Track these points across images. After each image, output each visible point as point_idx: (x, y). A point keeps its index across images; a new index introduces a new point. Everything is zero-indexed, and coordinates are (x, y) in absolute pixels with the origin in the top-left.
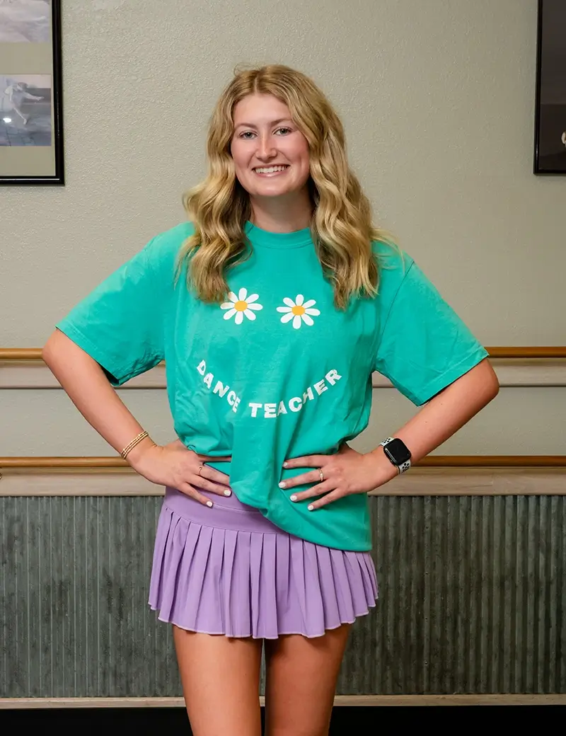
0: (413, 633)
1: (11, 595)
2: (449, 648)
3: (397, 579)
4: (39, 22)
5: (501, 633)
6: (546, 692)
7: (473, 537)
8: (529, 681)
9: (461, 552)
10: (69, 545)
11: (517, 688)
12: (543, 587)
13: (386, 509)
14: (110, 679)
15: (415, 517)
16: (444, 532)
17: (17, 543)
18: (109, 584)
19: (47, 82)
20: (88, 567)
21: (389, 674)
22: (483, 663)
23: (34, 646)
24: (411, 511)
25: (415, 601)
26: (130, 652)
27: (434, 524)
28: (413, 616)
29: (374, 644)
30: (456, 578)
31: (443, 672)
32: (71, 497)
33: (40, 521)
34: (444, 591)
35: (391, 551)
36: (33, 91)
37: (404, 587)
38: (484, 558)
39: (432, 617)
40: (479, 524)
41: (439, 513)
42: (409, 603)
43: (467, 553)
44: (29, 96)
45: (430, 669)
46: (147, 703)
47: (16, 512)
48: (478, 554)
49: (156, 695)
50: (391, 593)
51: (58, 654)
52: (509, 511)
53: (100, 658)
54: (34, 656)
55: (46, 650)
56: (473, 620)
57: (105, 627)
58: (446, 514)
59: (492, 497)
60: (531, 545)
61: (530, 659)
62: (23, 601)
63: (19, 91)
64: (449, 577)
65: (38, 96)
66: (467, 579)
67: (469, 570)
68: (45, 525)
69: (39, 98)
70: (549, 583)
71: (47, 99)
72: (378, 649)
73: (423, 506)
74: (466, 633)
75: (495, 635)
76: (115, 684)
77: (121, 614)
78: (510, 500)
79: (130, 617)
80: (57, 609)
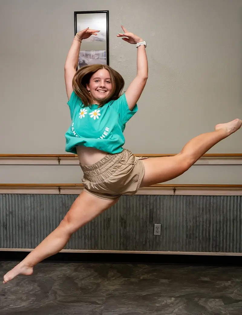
0: (207, 235)
2: (218, 239)
3: (203, 219)
5: (233, 236)
7: (225, 207)
9: (221, 212)
11: (238, 250)
13: (200, 199)
14: (122, 246)
15: (208, 202)
16: (217, 206)
18: (122, 219)
20: (116, 214)
21: (200, 246)
22: (228, 243)
23: (101, 236)
24: (207, 200)
25: (208, 226)
26: (127, 238)
27: (213, 204)
28: (208, 230)
29: (196, 237)
30: (220, 219)
31: (216, 245)
34: (217, 222)
35: (201, 212)
37: (205, 221)
38: (228, 214)
39: (213, 230)
40: (227, 204)
41: (215, 201)
42: (206, 226)
43: (223, 212)
45: (212, 245)
46: (132, 252)
48: (226, 213)
49: (134, 250)
50: (201, 223)
51: (107, 238)
52: (235, 200)
53: (119, 239)
54: (101, 238)
55: (104, 237)
57: (120, 231)
59: (231, 196)
64: (218, 219)
66: (223, 220)
67: (224, 217)
72: (197, 239)
73: (210, 199)
74: (223, 235)
75: (231, 236)
77: (125, 228)
78: (236, 197)
79: (128, 228)
80: (107, 226)
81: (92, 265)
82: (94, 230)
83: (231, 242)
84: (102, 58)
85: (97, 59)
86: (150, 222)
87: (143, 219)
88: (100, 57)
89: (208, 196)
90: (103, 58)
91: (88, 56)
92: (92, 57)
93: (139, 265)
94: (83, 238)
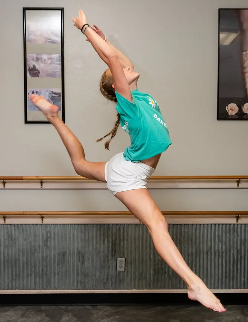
1: (47, 256)
4: (57, 71)
6: (222, 288)
7: (198, 238)
8: (216, 285)
9: (194, 243)
10: (66, 240)
11: (212, 286)
12: (221, 254)
14: (79, 284)
15: (179, 231)
16: (188, 236)
17: (49, 239)
18: (79, 253)
19: (59, 91)
20: (72, 248)
21: (170, 283)
23: (54, 273)
24: (177, 229)
26: (86, 275)
27: (185, 233)
29: (165, 273)
30: (192, 251)
32: (67, 224)
33: (56, 232)
36: (55, 93)
38: (201, 245)
40: (200, 234)
41: (186, 230)
43: (196, 243)
44: (54, 95)
46: (91, 292)
47: (48, 229)
48: (199, 243)
49: (94, 289)
51: (62, 276)
52: (209, 229)
53: (76, 277)
54: (54, 276)
55: (58, 274)
56: (198, 264)
57: (77, 267)
58: (189, 230)
59: (204, 224)
60: (217, 240)
61: (217, 277)
62: (51, 258)
63: (51, 94)
64: (190, 251)
65: (57, 95)
66: (196, 252)
67: (196, 248)
68: (58, 234)
69: (57, 96)
70: (222, 253)
71: (60, 96)
72: (167, 275)
73: (181, 227)
75: (205, 269)
76: (81, 285)
77: (83, 263)
78: (210, 226)
79: (86, 263)
80: (62, 261)
81: (43, 308)
82: (46, 266)
83: (205, 277)
84: (55, 63)
85: (50, 64)
86: (112, 255)
87: (104, 251)
88: (53, 62)
89: (179, 224)
90: (57, 63)
91: (40, 61)
92: (44, 61)
93: (99, 307)
94: (33, 276)
